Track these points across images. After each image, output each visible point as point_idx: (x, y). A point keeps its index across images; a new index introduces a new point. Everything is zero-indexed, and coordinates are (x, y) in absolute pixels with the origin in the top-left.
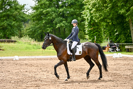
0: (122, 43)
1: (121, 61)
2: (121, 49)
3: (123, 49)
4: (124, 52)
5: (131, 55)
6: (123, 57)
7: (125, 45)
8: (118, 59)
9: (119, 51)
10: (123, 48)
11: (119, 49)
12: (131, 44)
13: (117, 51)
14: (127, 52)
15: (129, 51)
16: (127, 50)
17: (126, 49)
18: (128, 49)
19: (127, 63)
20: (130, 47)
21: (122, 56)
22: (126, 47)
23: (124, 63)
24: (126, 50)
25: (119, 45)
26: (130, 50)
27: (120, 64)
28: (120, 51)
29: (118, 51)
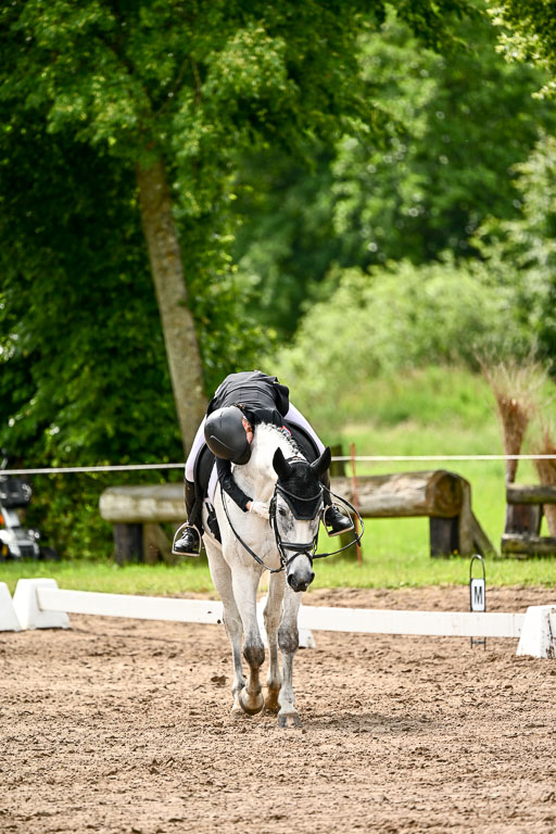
0: (63, 463)
1: (58, 668)
2: (55, 534)
3: (71, 527)
4: (92, 560)
5: (170, 595)
6: (80, 625)
7: (101, 485)
8: (23, 641)
9: (27, 553)
10: (76, 520)
11: (23, 526)
12: (165, 472)
13: (10, 557)
14: (121, 565)
15: (147, 552)
16: (122, 541)
17: (114, 523)
18: (136, 527)
19: (124, 689)
20: (160, 500)
21: (72, 616)
22: (115, 505)
23: (87, 690)
24: (110, 538)
25: (29, 479)
26: (152, 537)
27: (51, 710)
28: (41, 557)
29: (15, 551)
